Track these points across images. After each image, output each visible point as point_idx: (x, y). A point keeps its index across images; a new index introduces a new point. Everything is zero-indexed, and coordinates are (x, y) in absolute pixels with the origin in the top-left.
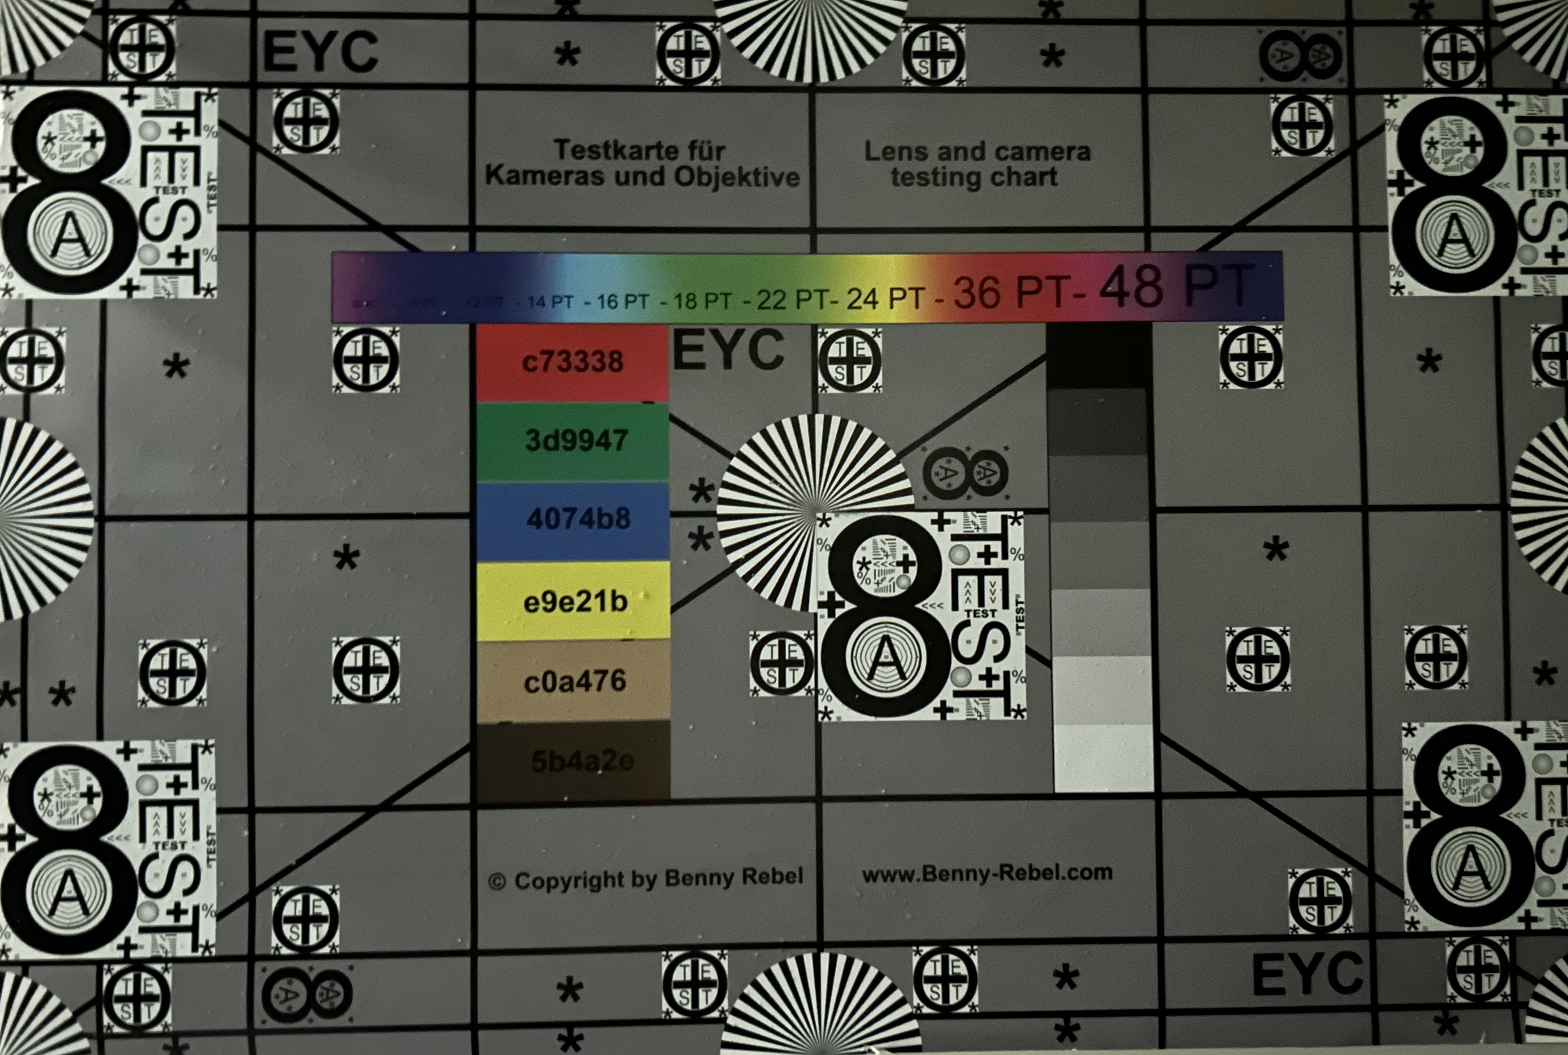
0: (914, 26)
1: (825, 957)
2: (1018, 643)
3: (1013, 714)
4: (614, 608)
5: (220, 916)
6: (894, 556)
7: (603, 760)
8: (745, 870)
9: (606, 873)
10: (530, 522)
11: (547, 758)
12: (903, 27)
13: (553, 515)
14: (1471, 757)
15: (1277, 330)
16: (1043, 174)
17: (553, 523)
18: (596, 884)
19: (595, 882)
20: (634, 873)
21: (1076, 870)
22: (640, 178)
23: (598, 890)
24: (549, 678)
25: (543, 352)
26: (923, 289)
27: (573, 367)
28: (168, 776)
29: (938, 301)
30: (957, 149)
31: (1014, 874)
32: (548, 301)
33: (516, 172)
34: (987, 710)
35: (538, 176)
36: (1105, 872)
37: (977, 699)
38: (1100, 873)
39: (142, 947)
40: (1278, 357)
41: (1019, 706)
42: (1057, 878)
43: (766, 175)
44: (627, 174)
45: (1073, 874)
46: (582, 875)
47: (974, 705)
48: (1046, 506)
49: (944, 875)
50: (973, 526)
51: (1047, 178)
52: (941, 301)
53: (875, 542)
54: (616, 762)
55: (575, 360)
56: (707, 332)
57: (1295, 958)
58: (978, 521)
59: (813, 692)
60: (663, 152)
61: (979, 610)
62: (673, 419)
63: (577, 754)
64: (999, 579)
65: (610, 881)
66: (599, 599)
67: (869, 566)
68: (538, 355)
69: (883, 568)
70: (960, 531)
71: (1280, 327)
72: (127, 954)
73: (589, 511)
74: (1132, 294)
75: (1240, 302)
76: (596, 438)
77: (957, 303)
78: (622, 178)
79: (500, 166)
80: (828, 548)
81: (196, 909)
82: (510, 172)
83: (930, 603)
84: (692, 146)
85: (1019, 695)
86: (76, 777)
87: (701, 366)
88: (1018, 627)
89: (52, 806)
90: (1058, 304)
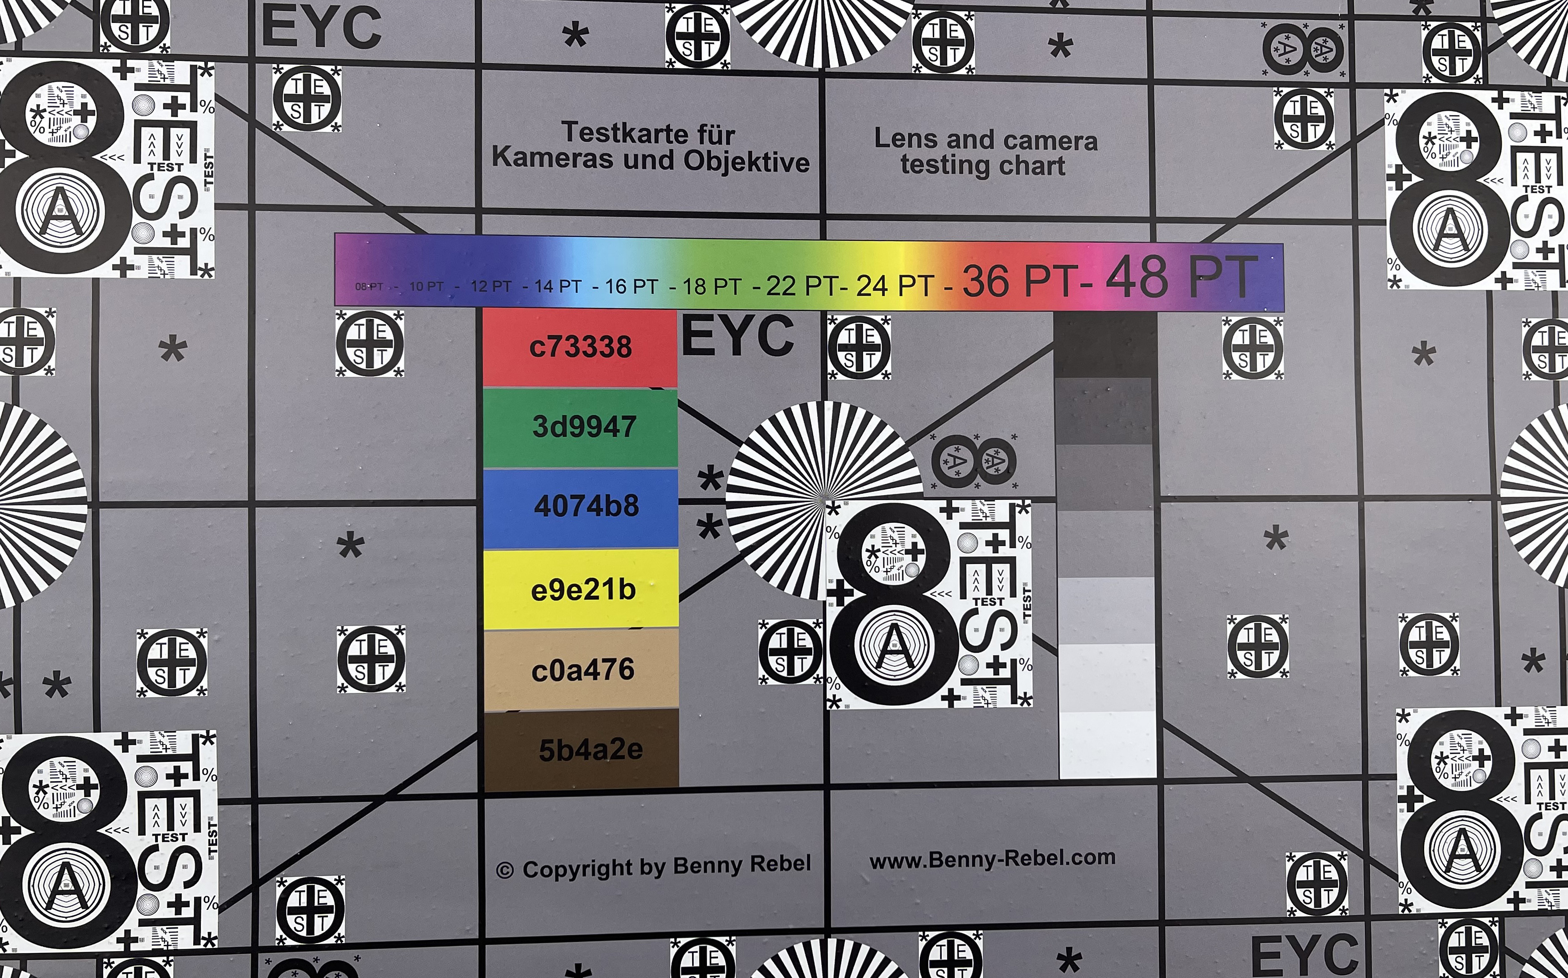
0: (924, 13)
1: (832, 943)
2: (1026, 631)
3: (1020, 701)
4: (622, 596)
5: (221, 909)
6: (903, 544)
7: (612, 749)
8: (753, 857)
9: (614, 861)
10: (537, 509)
11: (554, 746)
12: (913, 14)
13: (560, 501)
14: (1463, 743)
15: (1278, 322)
16: (1050, 163)
17: (560, 510)
18: (604, 872)
19: (603, 870)
20: (642, 860)
21: (1080, 855)
22: (649, 161)
23: (607, 878)
24: (557, 665)
25: (550, 337)
26: (933, 276)
27: (581, 353)
28: (168, 767)
29: (946, 289)
30: (966, 137)
31: (1019, 860)
32: (556, 285)
33: (524, 154)
34: (994, 698)
35: (546, 157)
36: (1109, 857)
37: (984, 687)
38: (1103, 857)
39: (143, 940)
40: (1278, 348)
41: (1025, 694)
42: (1062, 863)
43: (775, 159)
44: (636, 156)
45: (1077, 859)
46: (591, 864)
47: (981, 693)
48: (1054, 495)
49: (950, 862)
50: (981, 514)
51: (1055, 167)
52: (951, 289)
53: (884, 530)
54: (624, 752)
55: (583, 345)
56: (716, 318)
57: (1292, 939)
58: (986, 509)
59: (822, 680)
60: (672, 135)
61: (987, 599)
62: (682, 405)
63: (585, 743)
64: (1006, 567)
65: (618, 868)
66: (608, 585)
67: (877, 554)
68: (545, 340)
69: (891, 555)
70: (969, 520)
71: (1281, 319)
72: (127, 947)
73: (598, 498)
74: (1138, 285)
75: (1242, 294)
76: (604, 426)
77: (966, 290)
78: (631, 163)
79: (507, 147)
80: (837, 536)
81: (198, 901)
82: (516, 154)
83: (938, 592)
84: (702, 131)
85: (1026, 683)
86: (72, 767)
87: (711, 352)
88: (1025, 616)
89: (48, 798)
90: (1066, 294)
